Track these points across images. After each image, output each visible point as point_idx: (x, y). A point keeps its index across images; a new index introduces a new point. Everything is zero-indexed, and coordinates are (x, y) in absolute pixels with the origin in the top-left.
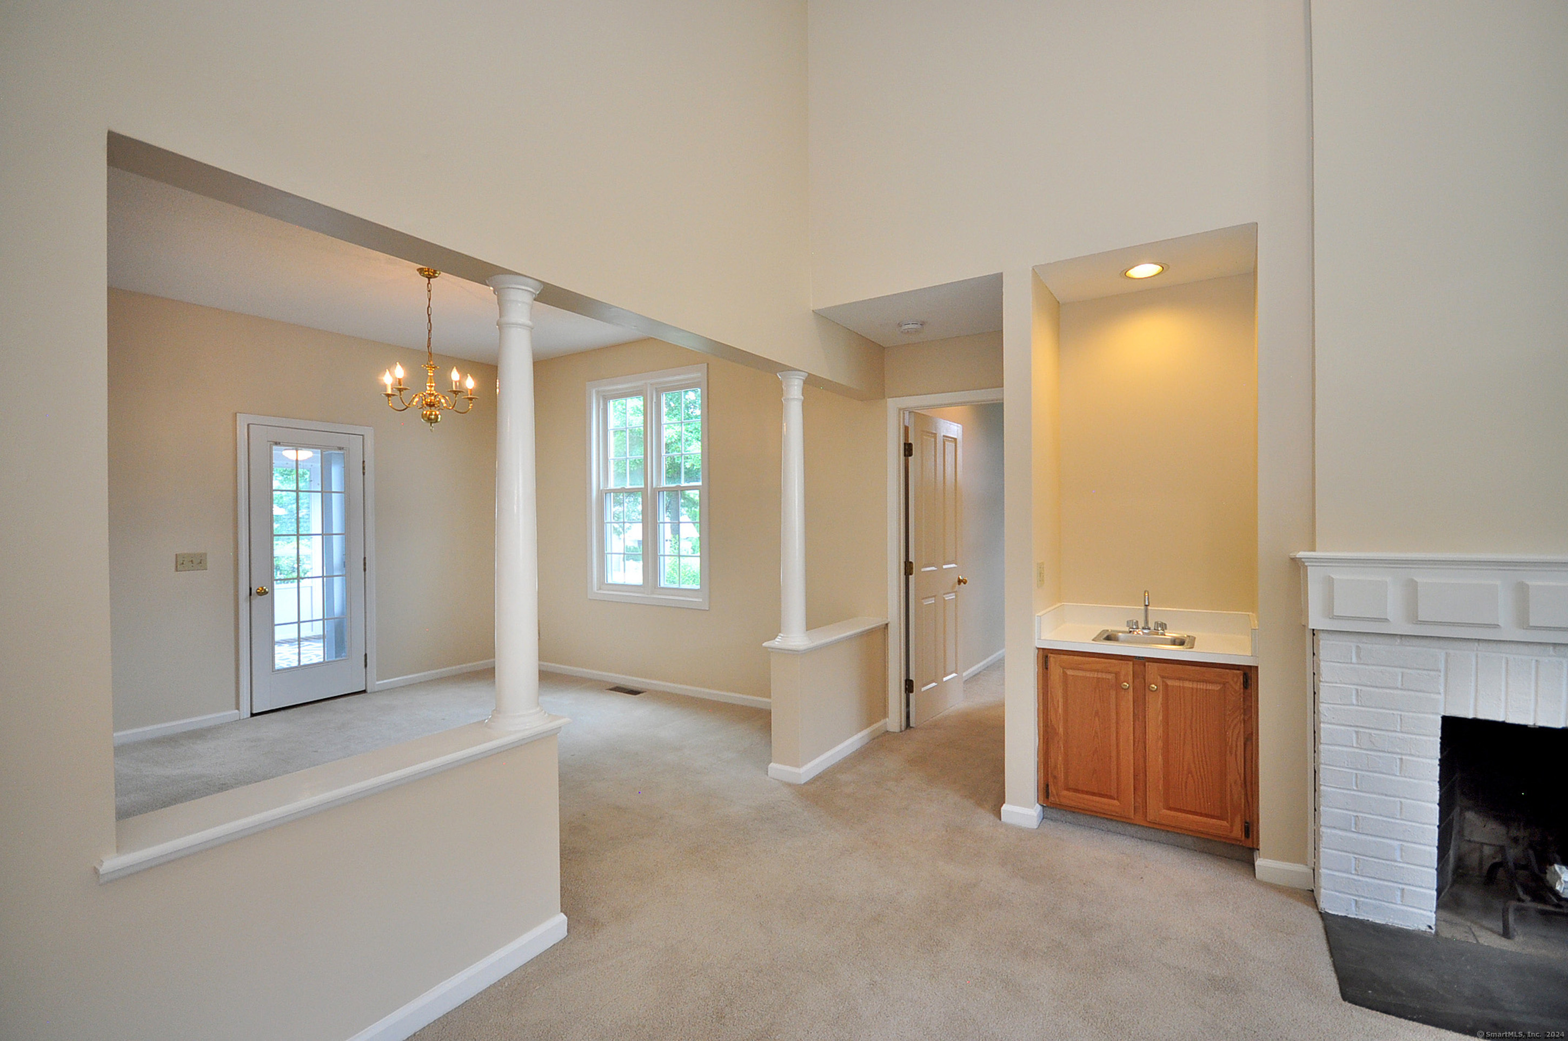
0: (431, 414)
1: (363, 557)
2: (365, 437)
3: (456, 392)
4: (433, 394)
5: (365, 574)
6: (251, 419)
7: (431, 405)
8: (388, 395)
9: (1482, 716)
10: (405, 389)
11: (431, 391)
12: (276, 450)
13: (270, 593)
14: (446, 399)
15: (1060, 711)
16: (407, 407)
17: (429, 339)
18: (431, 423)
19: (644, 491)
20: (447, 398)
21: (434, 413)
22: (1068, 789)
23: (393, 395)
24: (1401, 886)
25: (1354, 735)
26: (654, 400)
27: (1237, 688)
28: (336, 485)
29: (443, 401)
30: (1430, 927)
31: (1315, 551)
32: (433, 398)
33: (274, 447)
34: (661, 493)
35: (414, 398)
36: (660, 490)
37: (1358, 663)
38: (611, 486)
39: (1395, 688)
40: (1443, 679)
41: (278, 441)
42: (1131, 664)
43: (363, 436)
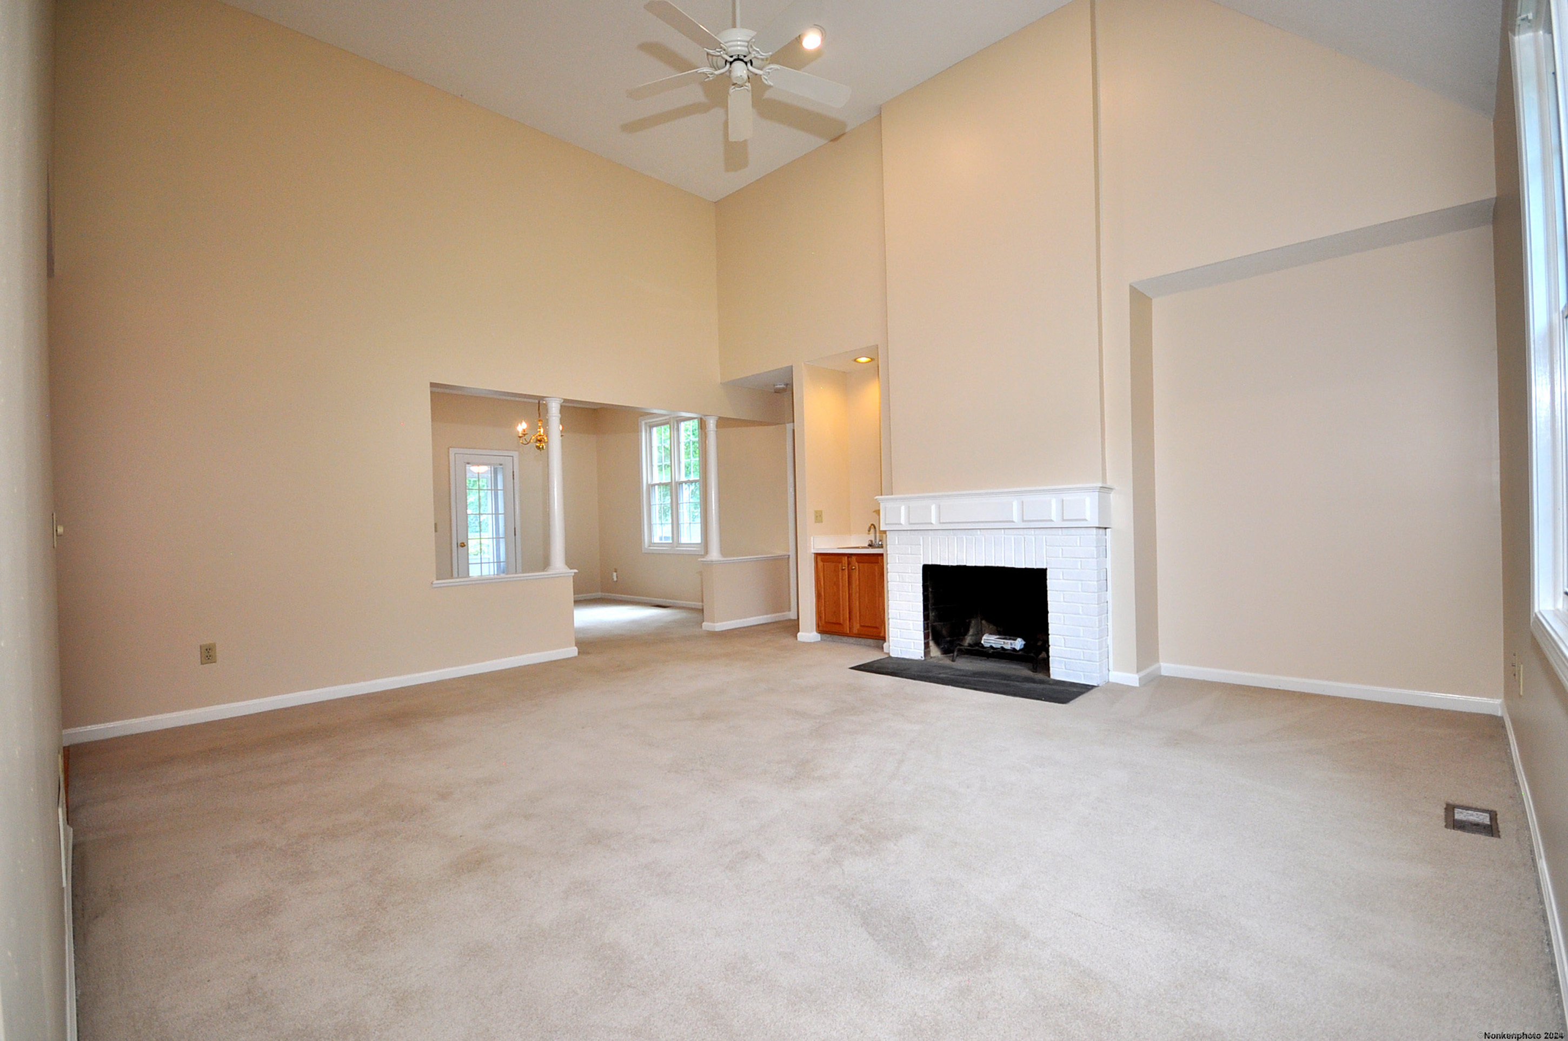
0: (540, 445)
1: (514, 527)
2: (514, 458)
4: (541, 435)
5: (515, 537)
6: (456, 450)
7: (540, 441)
8: (520, 437)
9: (934, 563)
10: (527, 434)
11: (540, 433)
12: (468, 467)
13: (466, 546)
15: (823, 584)
16: (530, 442)
18: (541, 450)
19: (670, 485)
20: (546, 437)
21: (542, 445)
22: (828, 623)
23: (523, 437)
24: (914, 641)
25: (898, 577)
26: (675, 427)
27: (880, 564)
28: (500, 486)
30: (923, 658)
31: (892, 494)
32: (540, 438)
33: (467, 465)
34: (681, 485)
35: (532, 438)
36: (681, 483)
37: (898, 544)
38: (656, 481)
39: (908, 554)
40: (922, 548)
41: (469, 461)
42: (846, 557)
43: (512, 457)
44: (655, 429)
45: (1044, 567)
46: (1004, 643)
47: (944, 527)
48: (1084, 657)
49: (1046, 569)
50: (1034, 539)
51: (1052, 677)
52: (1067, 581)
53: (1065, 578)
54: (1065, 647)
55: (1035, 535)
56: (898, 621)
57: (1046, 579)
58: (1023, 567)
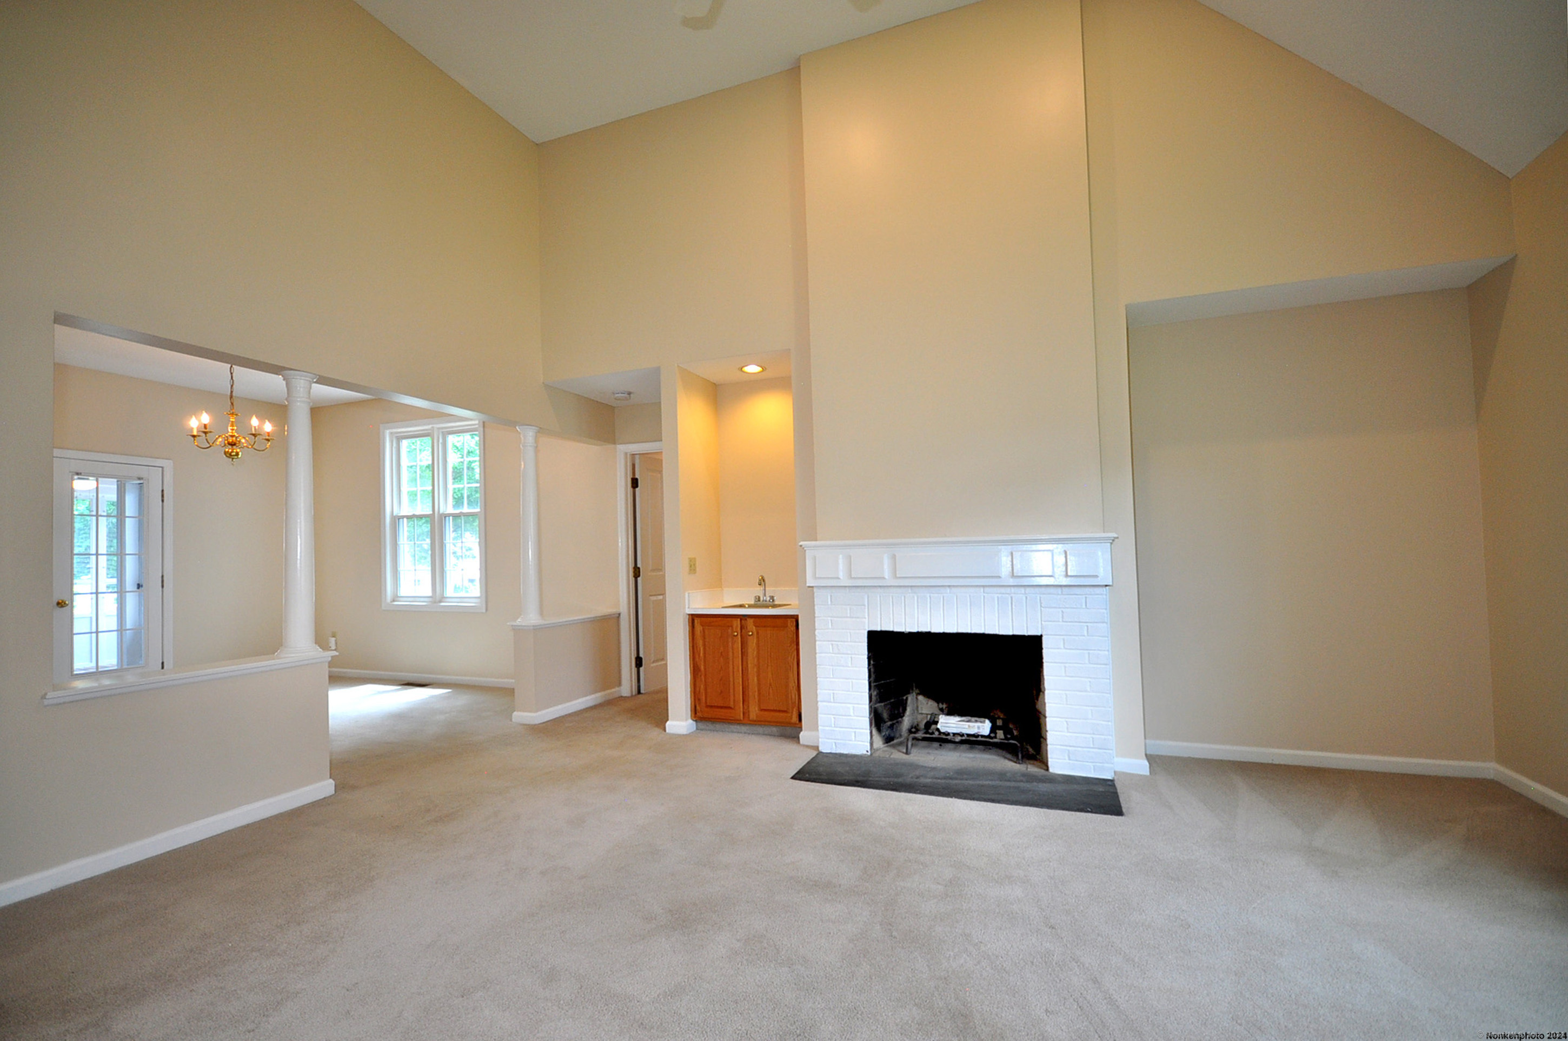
0: (232, 452)
1: (161, 575)
2: (165, 469)
3: (254, 435)
4: (234, 436)
5: (163, 591)
7: (232, 444)
8: (194, 436)
9: (883, 629)
10: (210, 432)
11: (232, 433)
12: (77, 480)
13: (70, 605)
14: (246, 440)
15: (701, 655)
16: (210, 446)
17: (232, 392)
18: (233, 459)
19: (430, 518)
20: (247, 438)
21: (235, 451)
22: (707, 706)
23: (199, 436)
24: (854, 730)
25: (831, 646)
26: (441, 441)
27: (792, 629)
29: (243, 441)
30: (867, 751)
31: (816, 540)
32: (234, 438)
33: (76, 477)
34: (447, 518)
35: (217, 439)
36: (446, 516)
37: (831, 605)
38: (404, 512)
39: (847, 617)
40: (866, 610)
41: (79, 472)
42: (739, 620)
43: (162, 468)
44: (405, 443)
45: (1039, 634)
46: (969, 726)
47: (902, 583)
48: (1093, 745)
49: (1041, 636)
50: (1024, 598)
51: (1051, 770)
52: (1068, 651)
53: (1066, 647)
54: (1068, 732)
55: (1025, 593)
56: (833, 704)
57: (1042, 649)
58: (1011, 633)
